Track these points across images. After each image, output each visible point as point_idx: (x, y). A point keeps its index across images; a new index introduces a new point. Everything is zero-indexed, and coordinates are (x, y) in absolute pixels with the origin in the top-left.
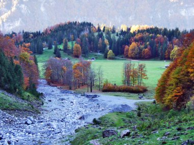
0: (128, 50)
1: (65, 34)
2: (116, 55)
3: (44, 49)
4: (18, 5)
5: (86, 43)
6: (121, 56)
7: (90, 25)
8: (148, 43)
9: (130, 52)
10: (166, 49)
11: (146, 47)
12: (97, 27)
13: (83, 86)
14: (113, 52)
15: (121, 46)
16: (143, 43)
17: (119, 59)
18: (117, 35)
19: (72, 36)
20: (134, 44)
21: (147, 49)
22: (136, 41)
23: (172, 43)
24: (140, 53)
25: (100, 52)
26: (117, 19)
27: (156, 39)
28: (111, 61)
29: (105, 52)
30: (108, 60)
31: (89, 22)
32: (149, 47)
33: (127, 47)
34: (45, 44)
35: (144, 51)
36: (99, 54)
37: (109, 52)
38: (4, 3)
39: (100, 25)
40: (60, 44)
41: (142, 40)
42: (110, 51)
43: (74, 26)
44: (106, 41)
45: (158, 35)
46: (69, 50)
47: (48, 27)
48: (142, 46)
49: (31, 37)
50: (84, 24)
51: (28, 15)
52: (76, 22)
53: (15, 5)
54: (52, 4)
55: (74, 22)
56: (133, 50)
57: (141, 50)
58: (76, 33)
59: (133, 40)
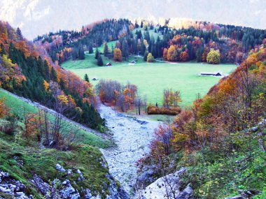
0: (166, 54)
2: (155, 58)
3: (85, 53)
6: (160, 59)
7: (127, 22)
8: (186, 46)
9: (169, 55)
10: (203, 52)
11: (184, 50)
12: (134, 23)
14: (153, 55)
15: (160, 48)
16: (181, 45)
17: (158, 62)
18: (156, 32)
19: (110, 37)
20: (172, 47)
21: (185, 52)
22: (174, 43)
23: (209, 46)
24: (178, 56)
25: (140, 54)
27: (193, 42)
28: (151, 64)
29: (145, 54)
30: (148, 63)
32: (187, 50)
33: (165, 49)
34: (85, 47)
35: (182, 54)
36: (139, 56)
40: (100, 46)
41: (180, 42)
42: (150, 54)
43: (111, 24)
44: (145, 42)
45: (195, 37)
46: (109, 53)
48: (180, 49)
50: (121, 22)
55: (112, 19)
56: (172, 53)
57: (179, 53)
58: (115, 33)
59: (171, 42)
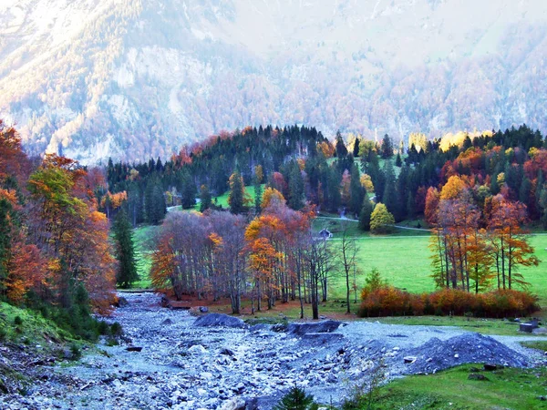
0: (435, 204)
1: (236, 162)
2: (398, 221)
3: (169, 209)
4: (105, 97)
5: (301, 186)
6: (416, 223)
8: (501, 176)
11: (495, 190)
12: (333, 141)
13: (284, 302)
14: (389, 209)
15: (415, 191)
16: (484, 177)
18: (399, 163)
19: (256, 170)
20: (454, 181)
21: (499, 196)
22: (460, 171)
25: (345, 214)
26: (392, 125)
27: (527, 164)
29: (363, 210)
30: (373, 237)
31: (309, 126)
32: (505, 188)
33: (432, 191)
34: (172, 193)
35: (490, 203)
36: (343, 218)
37: (376, 211)
38: (65, 95)
39: (343, 134)
41: (479, 168)
42: (380, 208)
43: (263, 139)
44: (365, 179)
45: (534, 151)
47: (186, 147)
48: (482, 188)
49: (131, 178)
50: (294, 134)
51: (133, 125)
52: (269, 128)
53: (95, 98)
54: (200, 91)
55: (265, 127)
58: (271, 159)
59: (450, 168)
